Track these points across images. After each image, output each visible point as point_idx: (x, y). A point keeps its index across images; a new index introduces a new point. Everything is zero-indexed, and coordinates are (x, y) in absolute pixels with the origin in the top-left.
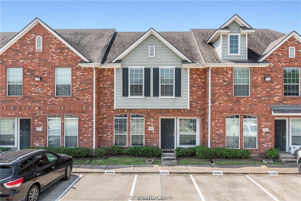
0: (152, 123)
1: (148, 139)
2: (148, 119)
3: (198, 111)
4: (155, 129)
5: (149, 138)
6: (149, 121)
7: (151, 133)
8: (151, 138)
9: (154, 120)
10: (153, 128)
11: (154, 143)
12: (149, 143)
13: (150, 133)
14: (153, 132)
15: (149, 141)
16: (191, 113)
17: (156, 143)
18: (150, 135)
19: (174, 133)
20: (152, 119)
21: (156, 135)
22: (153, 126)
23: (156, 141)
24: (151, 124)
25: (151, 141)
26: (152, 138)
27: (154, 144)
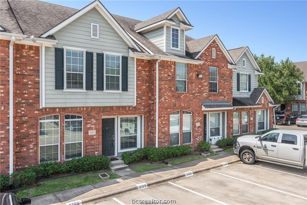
0: (93, 125)
1: (88, 147)
2: (89, 120)
3: (142, 108)
4: (96, 132)
5: (90, 146)
6: (89, 123)
7: (93, 139)
8: (92, 145)
9: (96, 121)
10: (95, 131)
11: (96, 151)
12: (89, 152)
13: (91, 139)
14: (94, 137)
15: (89, 149)
16: (136, 111)
17: (98, 151)
18: (92, 141)
19: (113, 136)
20: (93, 120)
21: (98, 140)
22: (95, 129)
23: (99, 148)
24: (91, 126)
25: (92, 148)
26: (94, 145)
27: (96, 153)
